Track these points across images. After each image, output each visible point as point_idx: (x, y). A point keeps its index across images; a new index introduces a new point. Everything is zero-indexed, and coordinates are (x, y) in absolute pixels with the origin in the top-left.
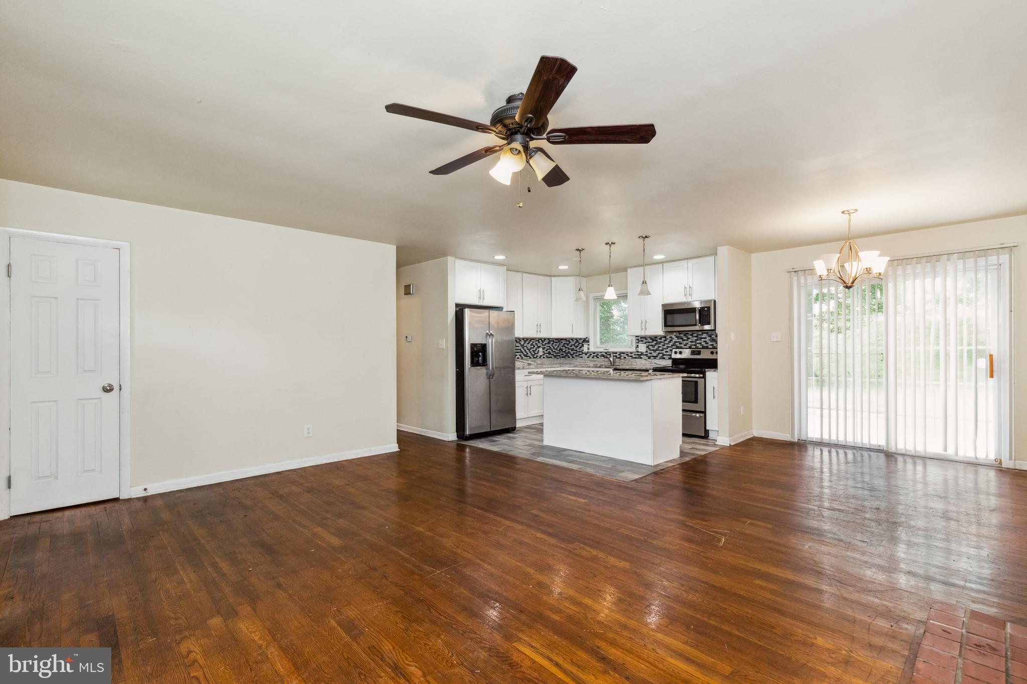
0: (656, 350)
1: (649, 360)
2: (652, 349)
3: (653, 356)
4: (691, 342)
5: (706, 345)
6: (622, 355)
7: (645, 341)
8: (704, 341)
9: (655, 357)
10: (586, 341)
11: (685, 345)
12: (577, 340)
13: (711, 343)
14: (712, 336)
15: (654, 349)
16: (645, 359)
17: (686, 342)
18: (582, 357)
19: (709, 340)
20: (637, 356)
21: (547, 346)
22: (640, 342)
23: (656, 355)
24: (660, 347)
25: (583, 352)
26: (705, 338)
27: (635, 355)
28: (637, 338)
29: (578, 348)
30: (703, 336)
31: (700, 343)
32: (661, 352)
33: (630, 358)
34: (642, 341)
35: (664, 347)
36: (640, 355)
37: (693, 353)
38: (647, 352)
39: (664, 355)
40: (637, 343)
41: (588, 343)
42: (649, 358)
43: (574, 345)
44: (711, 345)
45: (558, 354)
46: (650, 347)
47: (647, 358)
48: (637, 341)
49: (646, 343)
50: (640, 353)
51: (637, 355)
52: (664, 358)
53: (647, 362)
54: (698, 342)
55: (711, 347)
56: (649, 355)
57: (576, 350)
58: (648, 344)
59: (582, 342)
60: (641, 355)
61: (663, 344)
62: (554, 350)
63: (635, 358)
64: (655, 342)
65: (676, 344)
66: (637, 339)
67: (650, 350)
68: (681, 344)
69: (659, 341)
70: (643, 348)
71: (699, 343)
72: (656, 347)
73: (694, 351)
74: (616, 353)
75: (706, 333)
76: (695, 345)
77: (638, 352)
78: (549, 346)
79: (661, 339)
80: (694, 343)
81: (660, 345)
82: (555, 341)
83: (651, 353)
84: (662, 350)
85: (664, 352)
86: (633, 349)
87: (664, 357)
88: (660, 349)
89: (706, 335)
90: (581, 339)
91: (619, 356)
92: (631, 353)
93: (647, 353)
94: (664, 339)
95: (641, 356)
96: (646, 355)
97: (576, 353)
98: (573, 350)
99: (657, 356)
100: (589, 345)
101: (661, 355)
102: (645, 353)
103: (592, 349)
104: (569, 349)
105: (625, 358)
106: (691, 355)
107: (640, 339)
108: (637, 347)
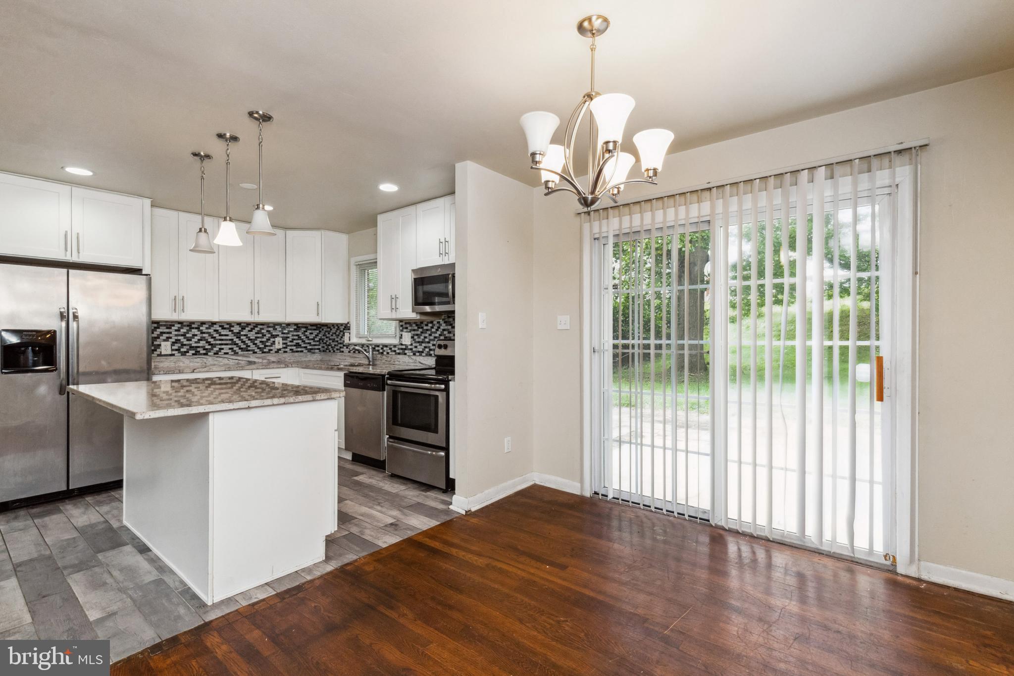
0: (422, 342)
1: (414, 357)
2: (418, 340)
3: (419, 352)
6: (385, 349)
7: (410, 328)
10: (347, 327)
12: (338, 325)
15: (420, 340)
16: (409, 356)
18: (343, 352)
20: (401, 351)
21: (293, 335)
22: (405, 330)
23: (421, 350)
24: (426, 337)
25: (344, 344)
27: (399, 349)
28: (401, 324)
29: (340, 337)
32: (427, 345)
33: (393, 353)
34: (407, 328)
35: (432, 338)
36: (403, 350)
38: (411, 345)
39: (431, 350)
41: (349, 331)
42: (414, 354)
43: (335, 333)
45: (316, 347)
46: (415, 337)
47: (412, 354)
48: (401, 328)
49: (410, 331)
50: (404, 347)
51: (402, 349)
52: (430, 355)
53: (411, 361)
56: (414, 349)
57: (337, 341)
58: (413, 332)
59: (344, 329)
60: (405, 349)
61: (430, 333)
62: (307, 341)
63: (399, 354)
64: (421, 330)
65: (445, 333)
66: (402, 326)
67: (415, 342)
69: (425, 328)
70: (407, 339)
72: (422, 337)
74: (378, 346)
77: (402, 344)
78: (298, 335)
79: (427, 325)
81: (426, 335)
82: (310, 327)
83: (416, 347)
84: (429, 342)
85: (430, 345)
86: (395, 341)
88: (427, 340)
90: (342, 325)
91: (381, 351)
92: (395, 346)
93: (412, 347)
94: (431, 325)
95: (406, 351)
96: (411, 349)
97: (337, 346)
98: (334, 340)
99: (422, 352)
100: (350, 334)
101: (426, 350)
102: (410, 347)
103: (354, 340)
104: (330, 339)
105: (388, 353)
107: (405, 325)
108: (401, 337)
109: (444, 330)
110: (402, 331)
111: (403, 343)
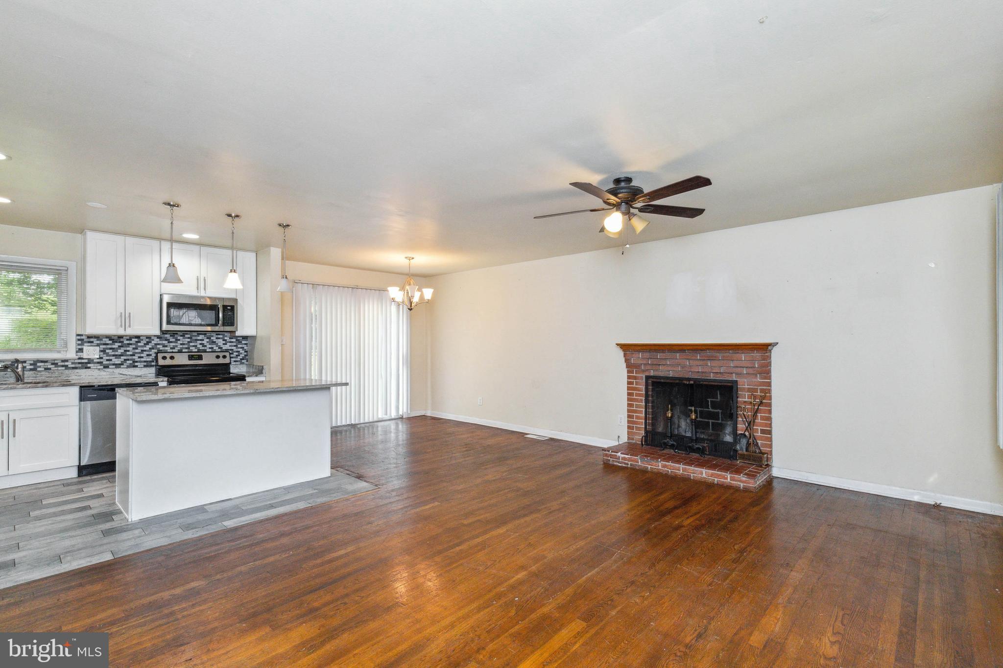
0: (122, 355)
1: (106, 370)
2: (113, 353)
3: (114, 364)
4: (181, 344)
5: (203, 348)
6: (40, 364)
7: (98, 342)
8: (201, 344)
9: (118, 366)
11: (171, 348)
13: (210, 346)
14: (212, 338)
15: (116, 353)
16: (99, 369)
17: (174, 344)
19: (207, 342)
20: (80, 365)
22: (85, 344)
23: (120, 362)
24: (129, 351)
26: (203, 340)
27: (73, 363)
28: (79, 337)
30: (198, 338)
31: (195, 346)
32: (130, 358)
33: (64, 368)
34: (91, 342)
35: (137, 351)
36: (85, 364)
37: (191, 358)
38: (101, 358)
39: (137, 362)
40: (79, 345)
42: (106, 367)
44: (210, 348)
46: (107, 351)
47: (102, 367)
48: (80, 342)
49: (98, 345)
50: (86, 361)
51: (79, 363)
52: (136, 366)
53: (105, 373)
54: (191, 344)
55: (210, 350)
56: (106, 363)
58: (102, 347)
60: (89, 363)
61: (134, 346)
63: (75, 368)
64: (120, 344)
65: (158, 346)
66: (80, 340)
67: (108, 355)
68: (166, 346)
69: (126, 342)
70: (92, 352)
71: (193, 346)
72: (120, 351)
73: (192, 356)
75: (202, 334)
76: (188, 348)
77: (80, 359)
80: (186, 346)
81: (128, 349)
83: (109, 360)
84: (133, 355)
85: (137, 357)
86: (71, 354)
87: (136, 364)
88: (129, 353)
89: (203, 336)
92: (65, 361)
93: (101, 360)
94: (137, 340)
95: (89, 365)
96: (98, 363)
99: (122, 364)
101: (131, 362)
102: (99, 360)
106: (189, 360)
107: (85, 340)
108: (81, 350)
109: (156, 344)
110: (82, 344)
111: (84, 358)
